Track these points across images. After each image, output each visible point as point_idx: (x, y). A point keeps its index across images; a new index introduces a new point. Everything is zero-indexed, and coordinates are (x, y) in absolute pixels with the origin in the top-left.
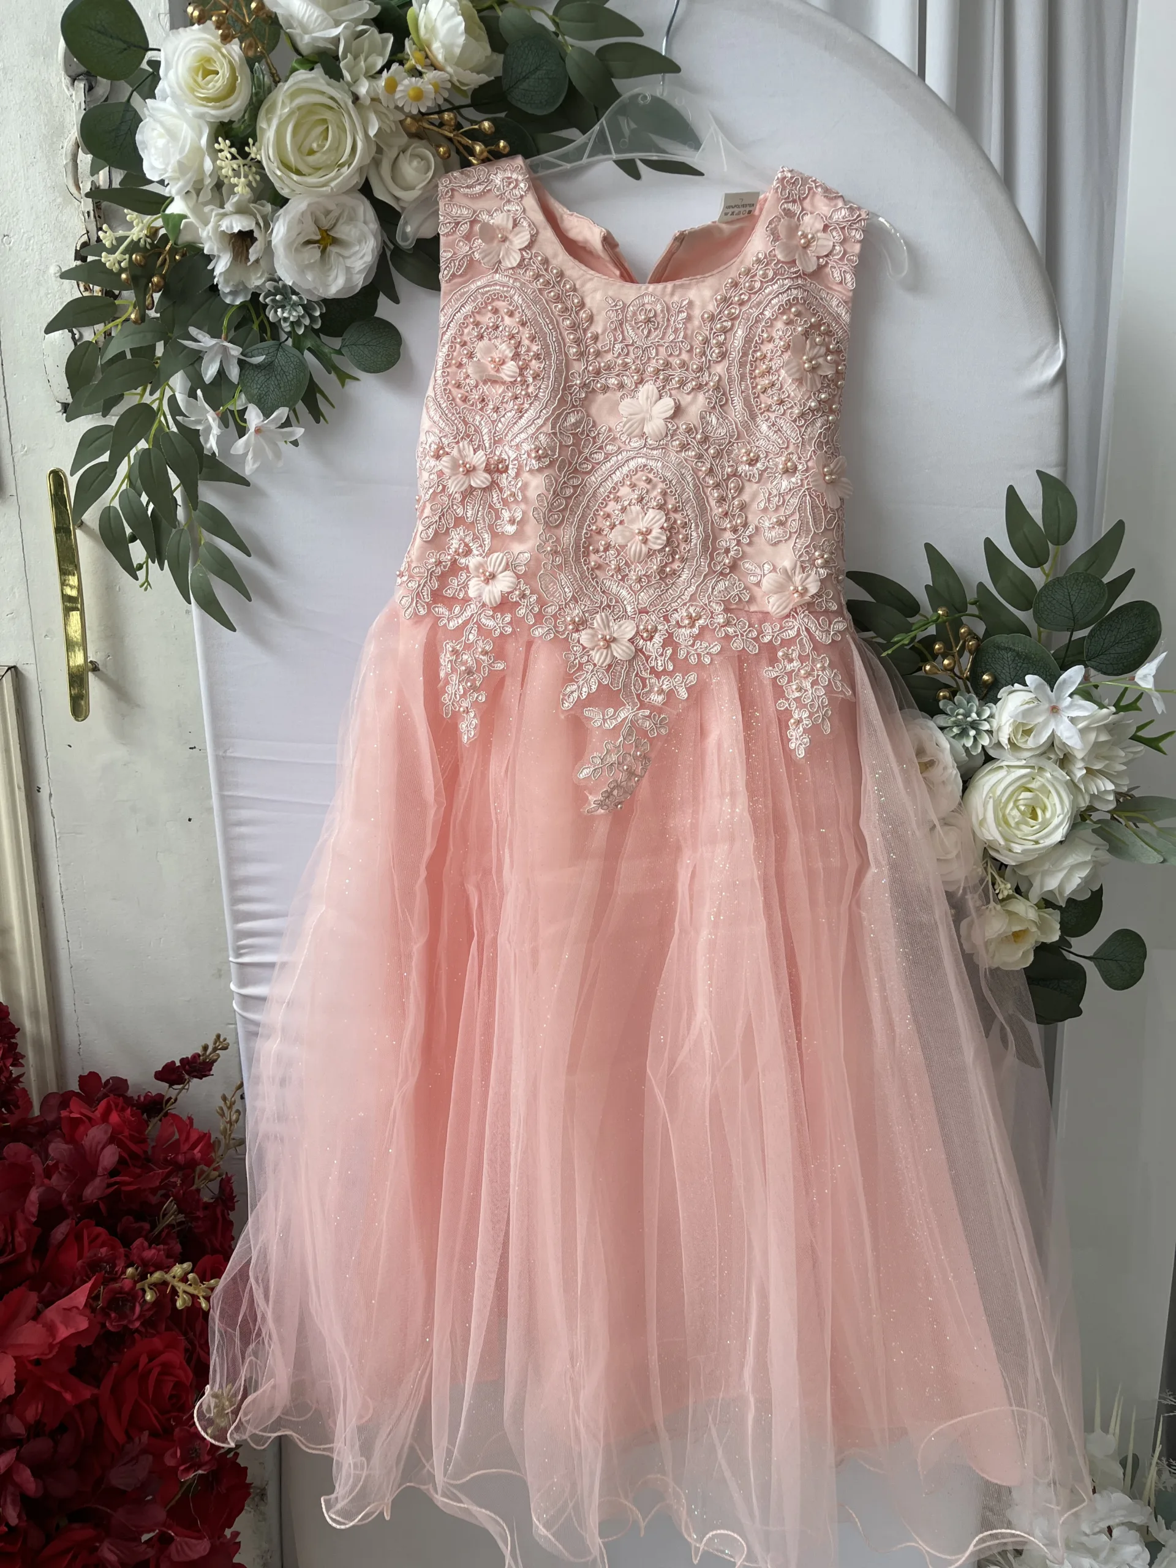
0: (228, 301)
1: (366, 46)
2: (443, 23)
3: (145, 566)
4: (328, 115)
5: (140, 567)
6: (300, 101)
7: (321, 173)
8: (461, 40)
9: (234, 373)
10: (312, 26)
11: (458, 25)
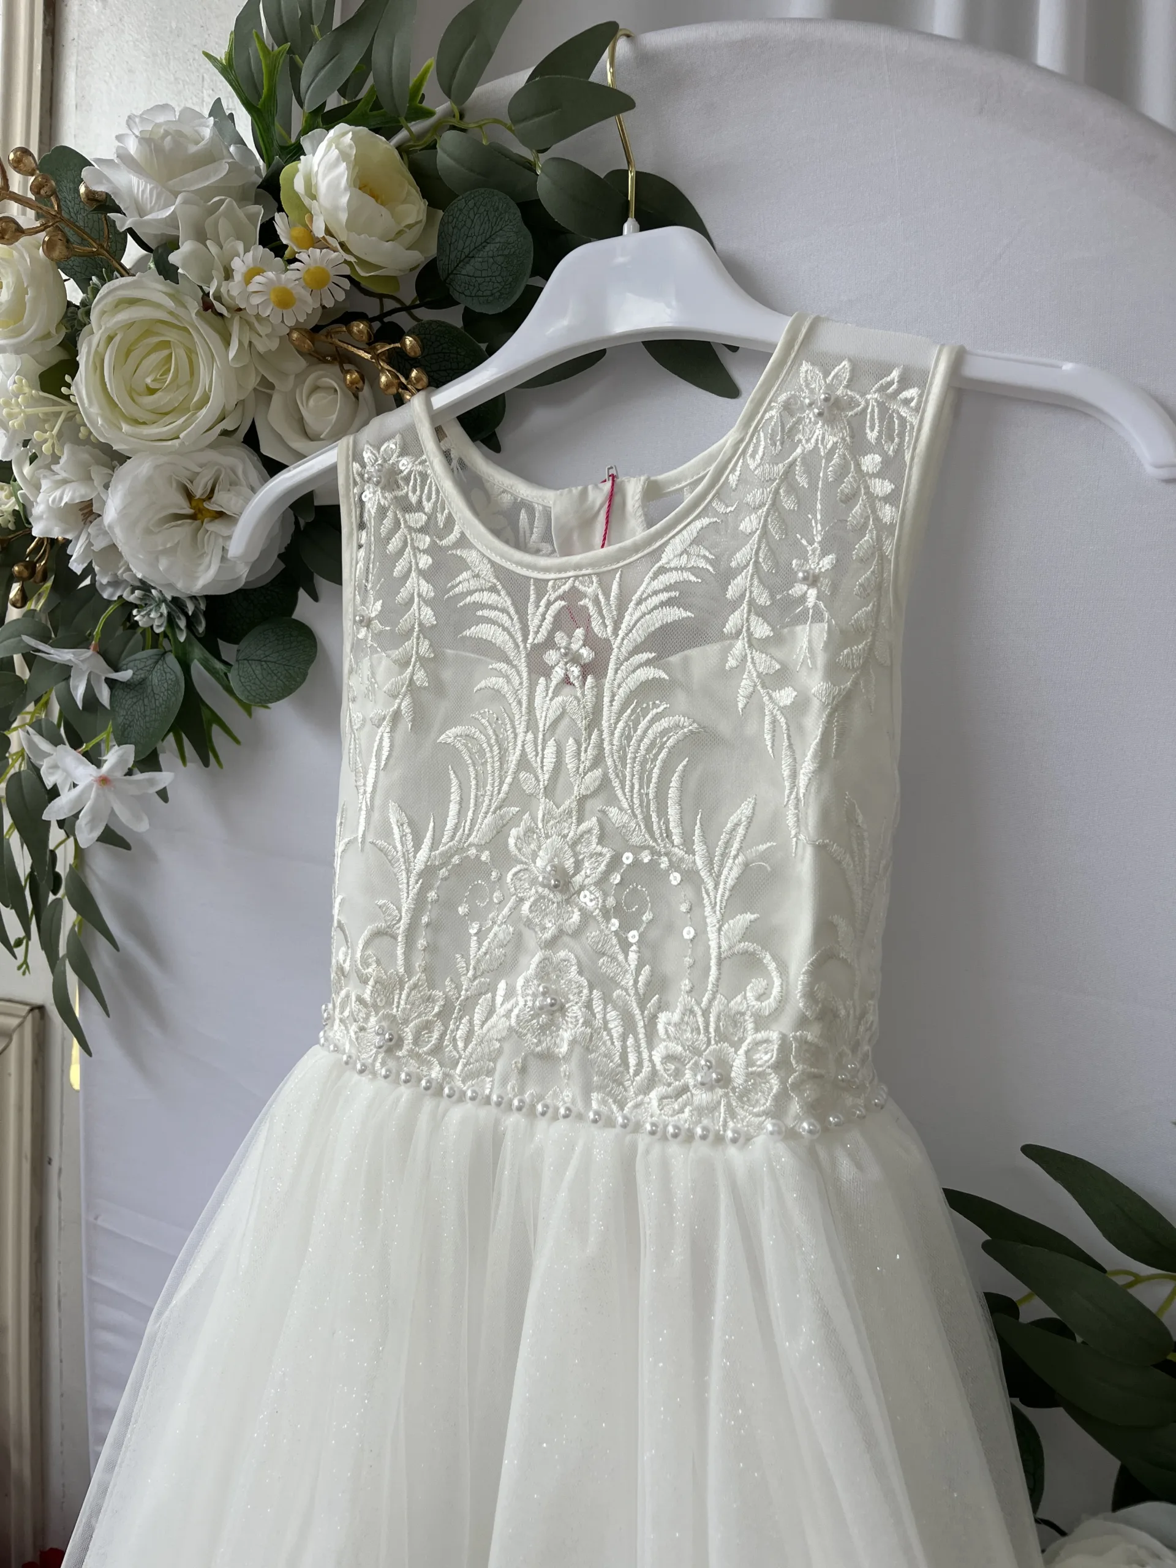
0: (105, 596)
1: (224, 226)
2: (325, 176)
3: (25, 941)
4: (172, 336)
5: (19, 943)
6: (124, 316)
7: (167, 419)
8: (344, 200)
9: (104, 695)
10: (149, 207)
11: (340, 177)
